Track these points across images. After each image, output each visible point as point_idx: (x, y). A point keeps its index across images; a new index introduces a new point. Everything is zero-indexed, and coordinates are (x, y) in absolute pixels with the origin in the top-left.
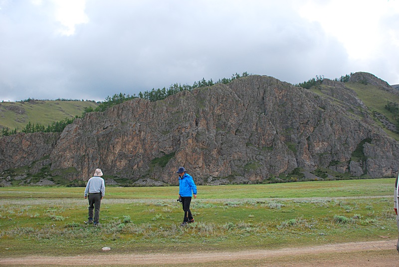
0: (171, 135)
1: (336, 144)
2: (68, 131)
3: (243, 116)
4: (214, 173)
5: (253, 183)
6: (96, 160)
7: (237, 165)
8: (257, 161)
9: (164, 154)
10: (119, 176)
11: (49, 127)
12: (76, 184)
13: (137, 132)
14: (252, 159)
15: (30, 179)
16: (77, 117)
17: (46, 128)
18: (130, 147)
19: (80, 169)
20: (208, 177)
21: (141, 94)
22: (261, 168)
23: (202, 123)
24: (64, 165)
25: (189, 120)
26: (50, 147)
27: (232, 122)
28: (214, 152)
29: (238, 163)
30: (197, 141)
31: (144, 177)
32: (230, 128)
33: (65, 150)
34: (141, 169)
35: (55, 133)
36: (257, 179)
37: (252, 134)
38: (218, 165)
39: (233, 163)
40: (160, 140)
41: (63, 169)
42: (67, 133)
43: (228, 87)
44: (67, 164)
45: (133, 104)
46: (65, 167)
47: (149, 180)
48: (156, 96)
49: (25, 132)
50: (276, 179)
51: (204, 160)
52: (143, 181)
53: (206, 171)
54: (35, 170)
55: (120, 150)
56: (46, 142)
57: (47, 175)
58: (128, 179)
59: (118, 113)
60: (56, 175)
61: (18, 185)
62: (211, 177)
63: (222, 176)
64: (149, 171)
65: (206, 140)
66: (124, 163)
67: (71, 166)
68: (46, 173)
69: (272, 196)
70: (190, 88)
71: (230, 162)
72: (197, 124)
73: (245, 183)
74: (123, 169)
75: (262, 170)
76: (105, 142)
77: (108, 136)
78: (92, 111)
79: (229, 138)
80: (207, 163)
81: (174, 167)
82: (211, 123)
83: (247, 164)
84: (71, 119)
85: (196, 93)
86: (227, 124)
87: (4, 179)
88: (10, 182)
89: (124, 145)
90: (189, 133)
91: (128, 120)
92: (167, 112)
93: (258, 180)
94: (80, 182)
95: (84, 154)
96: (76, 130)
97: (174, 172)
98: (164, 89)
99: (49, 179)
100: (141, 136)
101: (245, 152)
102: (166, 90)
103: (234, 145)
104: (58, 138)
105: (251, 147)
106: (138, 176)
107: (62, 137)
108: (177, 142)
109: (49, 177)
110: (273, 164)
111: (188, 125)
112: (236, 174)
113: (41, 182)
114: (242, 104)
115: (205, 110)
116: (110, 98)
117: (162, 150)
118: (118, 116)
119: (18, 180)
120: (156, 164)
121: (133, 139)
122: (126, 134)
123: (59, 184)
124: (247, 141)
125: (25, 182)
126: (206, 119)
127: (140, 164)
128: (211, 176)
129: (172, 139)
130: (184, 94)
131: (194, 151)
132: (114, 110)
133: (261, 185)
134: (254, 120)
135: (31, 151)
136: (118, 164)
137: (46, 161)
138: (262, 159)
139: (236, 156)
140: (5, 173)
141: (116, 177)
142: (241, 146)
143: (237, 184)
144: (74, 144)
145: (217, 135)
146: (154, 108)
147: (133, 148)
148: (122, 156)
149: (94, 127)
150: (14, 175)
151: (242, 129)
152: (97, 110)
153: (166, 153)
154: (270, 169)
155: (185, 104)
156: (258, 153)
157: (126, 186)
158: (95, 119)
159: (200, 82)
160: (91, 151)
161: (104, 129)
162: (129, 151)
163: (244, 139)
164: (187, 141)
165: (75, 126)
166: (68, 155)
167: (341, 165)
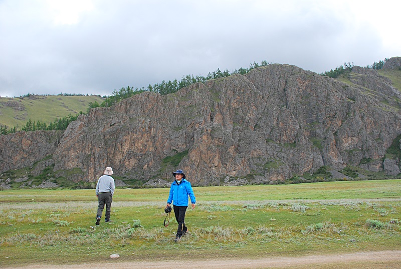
0: (184, 132)
1: (368, 139)
2: (72, 129)
3: (263, 109)
4: (231, 173)
5: (275, 183)
6: (103, 159)
7: (256, 164)
8: (278, 159)
9: (177, 152)
10: (128, 177)
11: (51, 124)
12: (82, 186)
13: (147, 128)
14: (272, 157)
15: (31, 182)
16: (81, 113)
17: (48, 125)
18: (140, 145)
19: (85, 170)
20: (225, 177)
21: (150, 88)
22: (283, 167)
23: (218, 118)
24: (68, 166)
25: (203, 115)
26: (53, 146)
27: (251, 116)
28: (231, 150)
29: (258, 162)
30: (213, 138)
31: (155, 177)
32: (248, 123)
33: (69, 149)
34: (152, 169)
35: (58, 131)
36: (279, 178)
37: (272, 129)
38: (235, 164)
39: (252, 162)
40: (172, 137)
41: (67, 170)
42: (71, 130)
43: (245, 78)
44: (71, 165)
45: (142, 98)
46: (70, 168)
47: (160, 181)
48: (167, 89)
49: (25, 130)
50: (300, 178)
51: (220, 158)
52: (154, 182)
53: (222, 170)
54: (37, 172)
55: (129, 149)
56: (49, 140)
57: (50, 177)
58: (138, 180)
59: (126, 108)
60: (60, 177)
61: (19, 188)
62: (228, 177)
63: (240, 176)
64: (161, 171)
65: (222, 136)
66: (133, 162)
67: (76, 167)
68: (49, 175)
69: (295, 197)
70: (204, 79)
71: (249, 160)
72: (212, 119)
73: (265, 183)
74: (132, 170)
75: (284, 169)
76: (112, 140)
77: (116, 134)
78: (97, 106)
79: (247, 134)
80: (223, 161)
81: (187, 166)
82: (228, 117)
83: (267, 163)
84: (75, 115)
85: (211, 85)
86: (245, 119)
87: (3, 181)
88: (10, 185)
89: (133, 143)
90: (203, 128)
91: (136, 115)
92: (180, 106)
93: (279, 180)
94: (85, 183)
95: (89, 153)
96: (80, 128)
97: (188, 172)
98: (176, 81)
99: (52, 181)
100: (152, 133)
101: (265, 149)
102: (178, 83)
103: (253, 142)
104: (61, 137)
105: (271, 143)
106: (149, 177)
107: (65, 135)
108: (190, 139)
109: (52, 179)
110: (296, 162)
111: (202, 120)
112: (256, 173)
113: (44, 184)
114: (261, 97)
115: (221, 104)
116: (117, 92)
117: (175, 148)
118: (126, 111)
119: (18, 183)
120: (168, 164)
121: (142, 136)
122: (135, 131)
123: (62, 186)
124: (267, 137)
125: (26, 185)
126: (222, 113)
127: (150, 163)
128: (227, 175)
129: (185, 136)
130: (197, 86)
131: (209, 148)
132: (121, 105)
133: (283, 185)
134: (274, 114)
135: (32, 150)
136: (127, 163)
137: (49, 162)
138: (284, 157)
139: (255, 154)
140: (4, 175)
141: (125, 178)
142: (260, 142)
143: (257, 184)
144: (78, 142)
145: (234, 130)
146: (165, 101)
147: (143, 146)
148: (131, 155)
149: (100, 123)
150: (14, 178)
151: (261, 124)
152: (103, 105)
153: (179, 150)
154: (293, 168)
155: (198, 97)
156: (280, 150)
157: (136, 188)
158: (101, 115)
159: (214, 73)
160: (97, 150)
161: (111, 126)
162: (138, 150)
163: (264, 134)
164: (201, 137)
165: (79, 123)
166: (73, 154)
167: (374, 163)
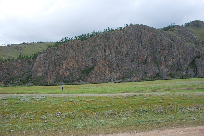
0: (92, 58)
1: (180, 59)
2: (39, 58)
3: (130, 46)
4: (115, 77)
5: (135, 81)
6: (54, 72)
7: (126, 72)
8: (137, 70)
9: (89, 67)
10: (66, 80)
11: (30, 56)
12: (43, 84)
13: (74, 57)
14: (134, 69)
15: (22, 83)
16: (44, 50)
18: (71, 64)
19: (46, 77)
20: (111, 79)
21: (76, 37)
22: (140, 74)
23: (108, 51)
24: (38, 75)
25: (101, 50)
26: (31, 66)
27: (124, 49)
28: (114, 66)
29: (128, 71)
30: (105, 61)
31: (78, 79)
32: (122, 53)
33: (38, 68)
34: (77, 76)
35: (33, 59)
36: (137, 79)
37: (134, 56)
38: (116, 73)
39: (124, 71)
40: (86, 61)
41: (38, 77)
42: (39, 59)
43: (121, 31)
44: (40, 75)
45: (71, 42)
46: (39, 76)
47: (80, 81)
48: (84, 38)
49: (19, 59)
50: (147, 79)
51: (109, 70)
52: (78, 82)
53: (110, 76)
54: (24, 78)
55: (66, 66)
56: (29, 64)
57: (30, 81)
58: (70, 81)
59: (64, 47)
60: (35, 80)
61: (16, 86)
62: (113, 79)
63: (118, 78)
64: (81, 77)
65: (110, 60)
66: (68, 73)
67: (42, 75)
68: (29, 79)
70: (102, 33)
71: (123, 70)
72: (105, 52)
73: (130, 81)
74: (68, 76)
75: (140, 75)
76: (58, 63)
77: (60, 59)
78: (51, 47)
79: (122, 58)
80: (111, 71)
81: (93, 74)
82: (113, 51)
83: (132, 72)
84: (41, 52)
85: (105, 35)
86: (121, 51)
87: (9, 83)
88: (12, 84)
89: (68, 64)
90: (101, 56)
91: (69, 51)
92: (90, 46)
93: (137, 80)
94: (45, 83)
95: (48, 69)
96: (43, 57)
97: (94, 77)
98: (88, 34)
99: (31, 82)
100: (76, 59)
101: (131, 65)
102: (89, 35)
103: (125, 62)
104: (34, 62)
105: (134, 63)
106: (75, 80)
107: (36, 61)
108: (95, 61)
109: (31, 81)
110: (146, 71)
111: (100, 52)
112: (126, 77)
113: (27, 84)
114: (129, 40)
115: (109, 44)
116: (60, 40)
117: (88, 66)
118: (64, 49)
119: (16, 83)
120: (84, 73)
121: (72, 60)
122: (68, 58)
123: (36, 84)
124: (132, 60)
125: (19, 84)
126: (110, 48)
127: (76, 73)
128: (113, 78)
129: (92, 60)
130: (98, 36)
131: (104, 65)
132: (62, 46)
133: (139, 82)
134: (135, 48)
135: (22, 68)
136: (65, 73)
137: (29, 73)
138: (140, 69)
139: (126, 68)
140: (10, 80)
141: (64, 80)
142: (129, 62)
143: (126, 82)
144: (42, 64)
145: (116, 57)
146: (83, 44)
147: (72, 65)
148: (67, 69)
149: (52, 55)
150: (14, 81)
151: (128, 53)
152: (54, 46)
153: (90, 67)
154: (144, 74)
155: (99, 41)
156: (138, 66)
157: (68, 85)
158: (52, 51)
159: (107, 29)
160: (51, 68)
161: (57, 56)
162: (70, 67)
163: (130, 58)
164: (100, 60)
165: (43, 55)
166: (40, 70)
167: (183, 71)
